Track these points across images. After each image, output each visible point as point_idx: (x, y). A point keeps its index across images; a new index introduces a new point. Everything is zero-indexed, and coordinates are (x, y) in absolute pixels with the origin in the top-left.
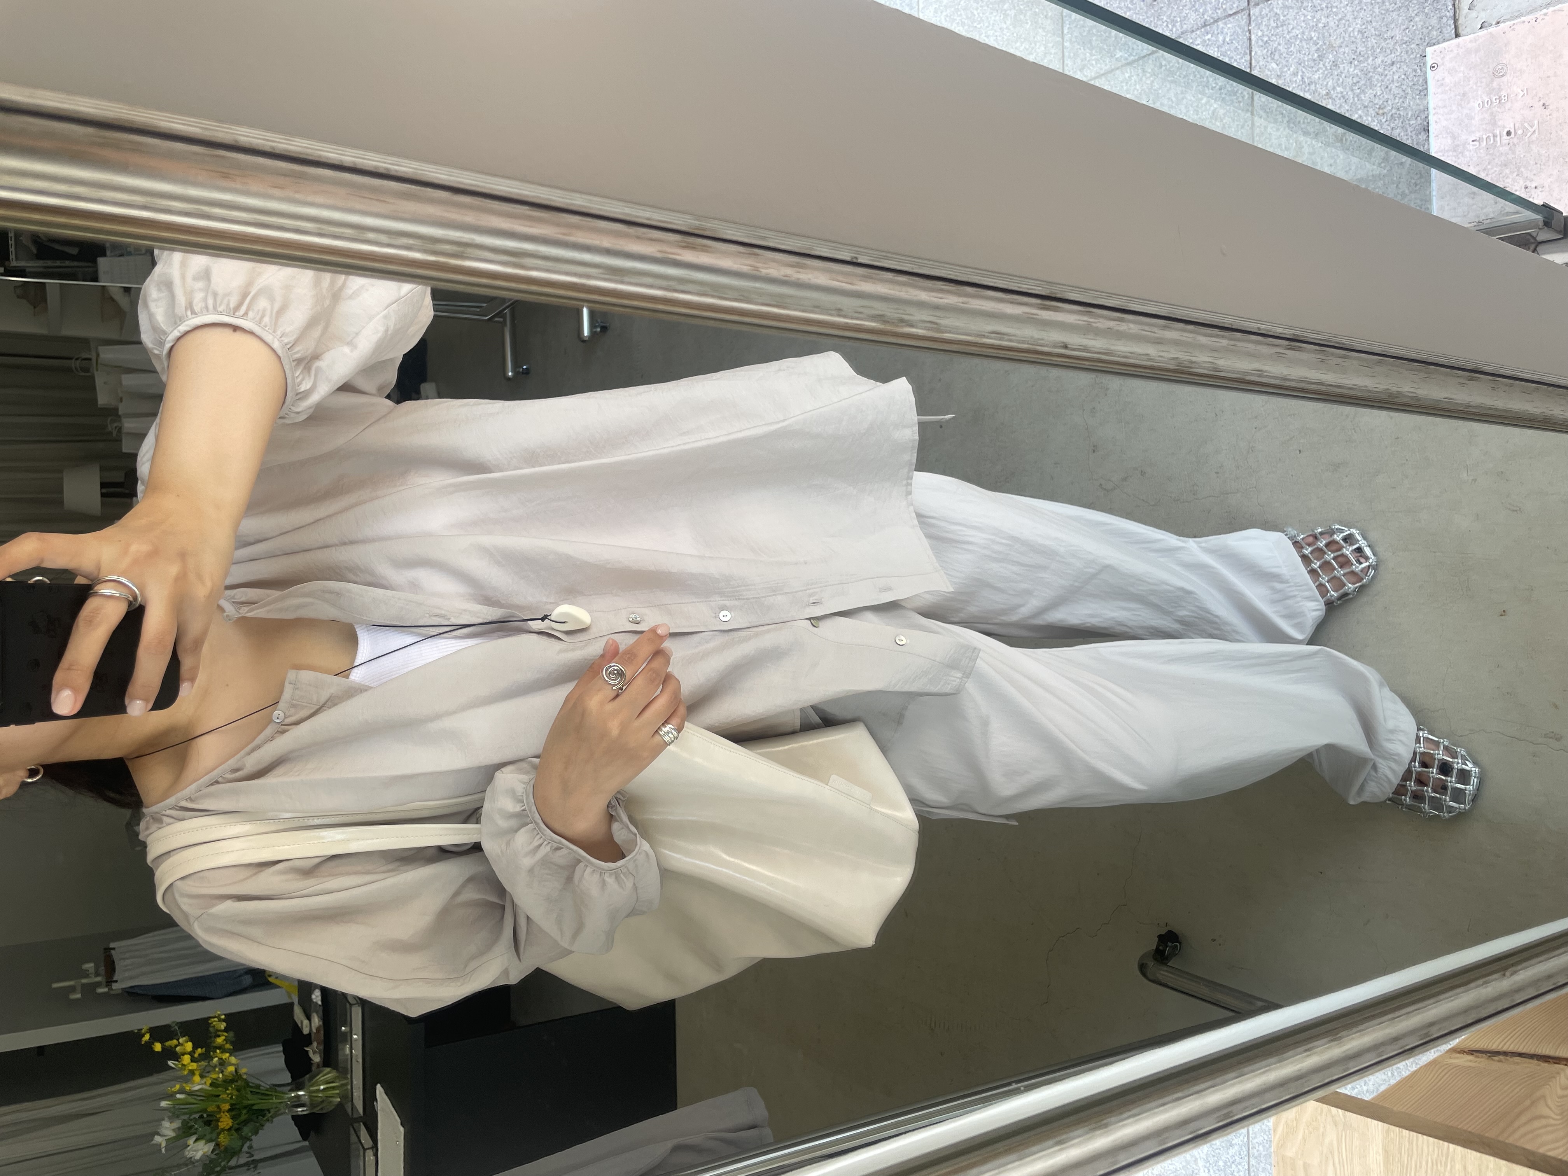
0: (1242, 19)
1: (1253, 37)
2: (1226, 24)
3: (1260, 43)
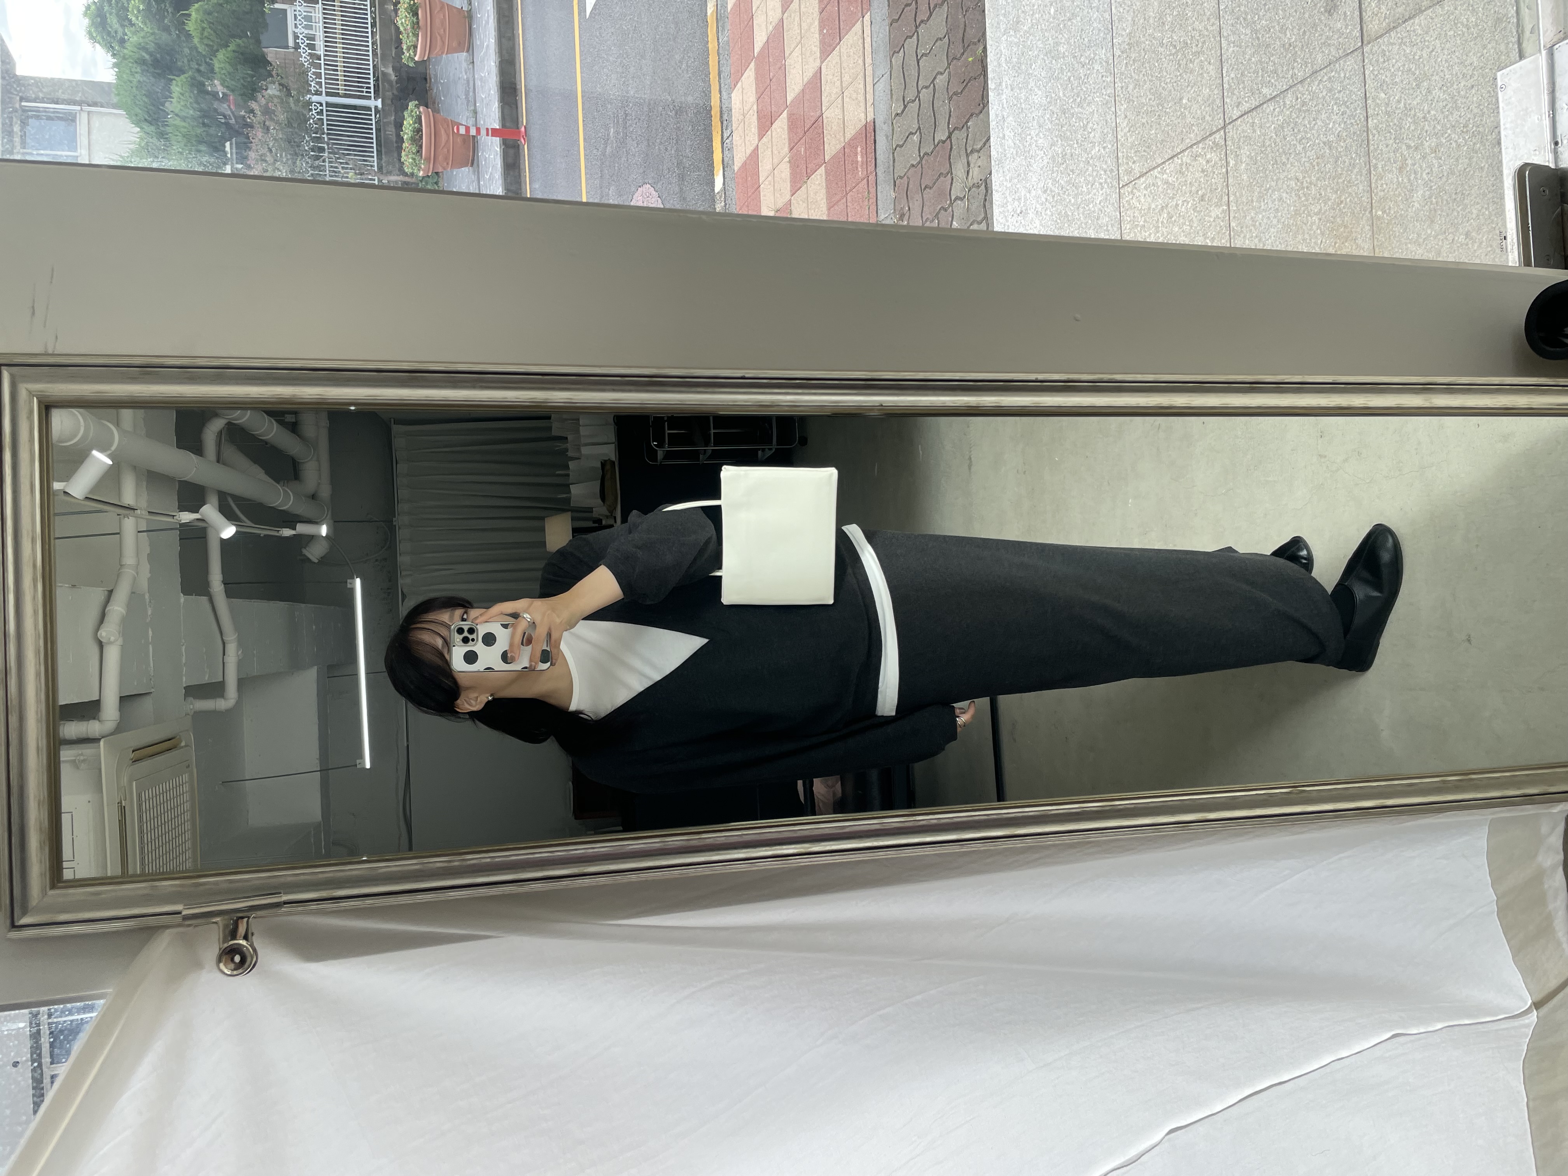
0: (1358, 54)
1: (1366, 72)
2: (1345, 62)
3: (1372, 77)
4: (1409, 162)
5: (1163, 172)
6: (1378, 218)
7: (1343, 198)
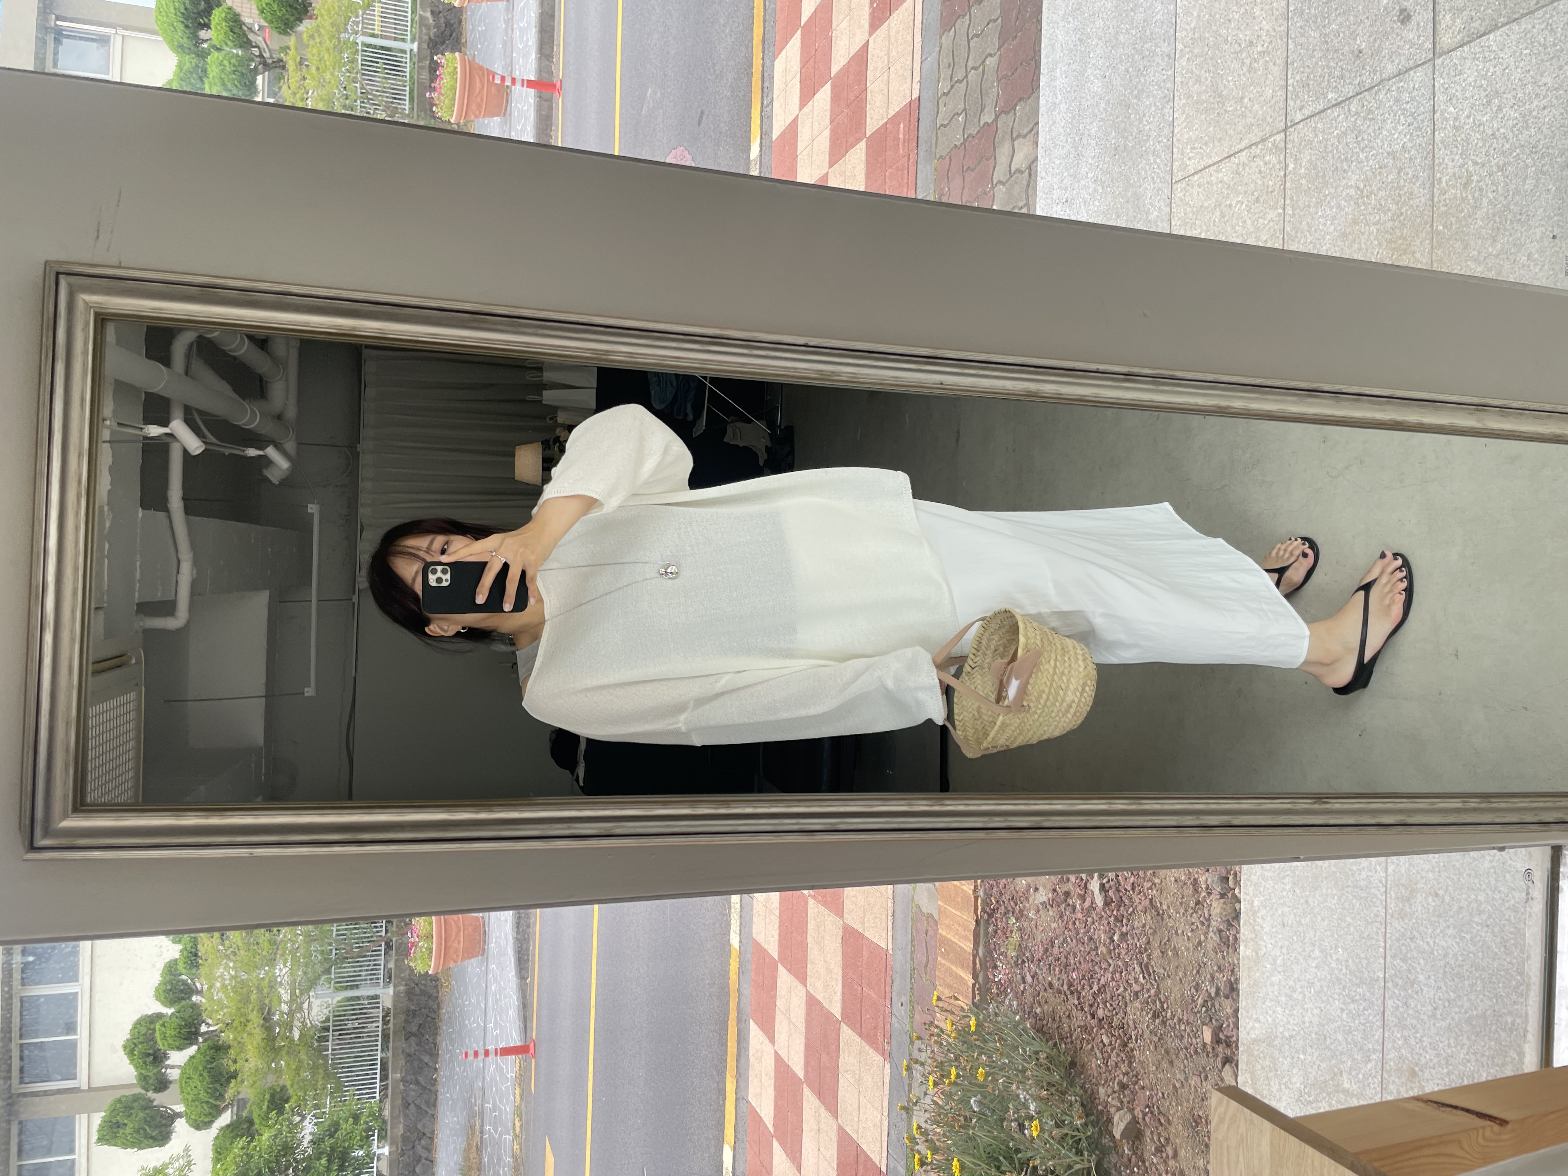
0: (1429, 66)
1: (1436, 84)
2: (1415, 72)
3: (1442, 90)
4: (1475, 178)
5: (1218, 171)
6: (1438, 233)
7: (1403, 210)
